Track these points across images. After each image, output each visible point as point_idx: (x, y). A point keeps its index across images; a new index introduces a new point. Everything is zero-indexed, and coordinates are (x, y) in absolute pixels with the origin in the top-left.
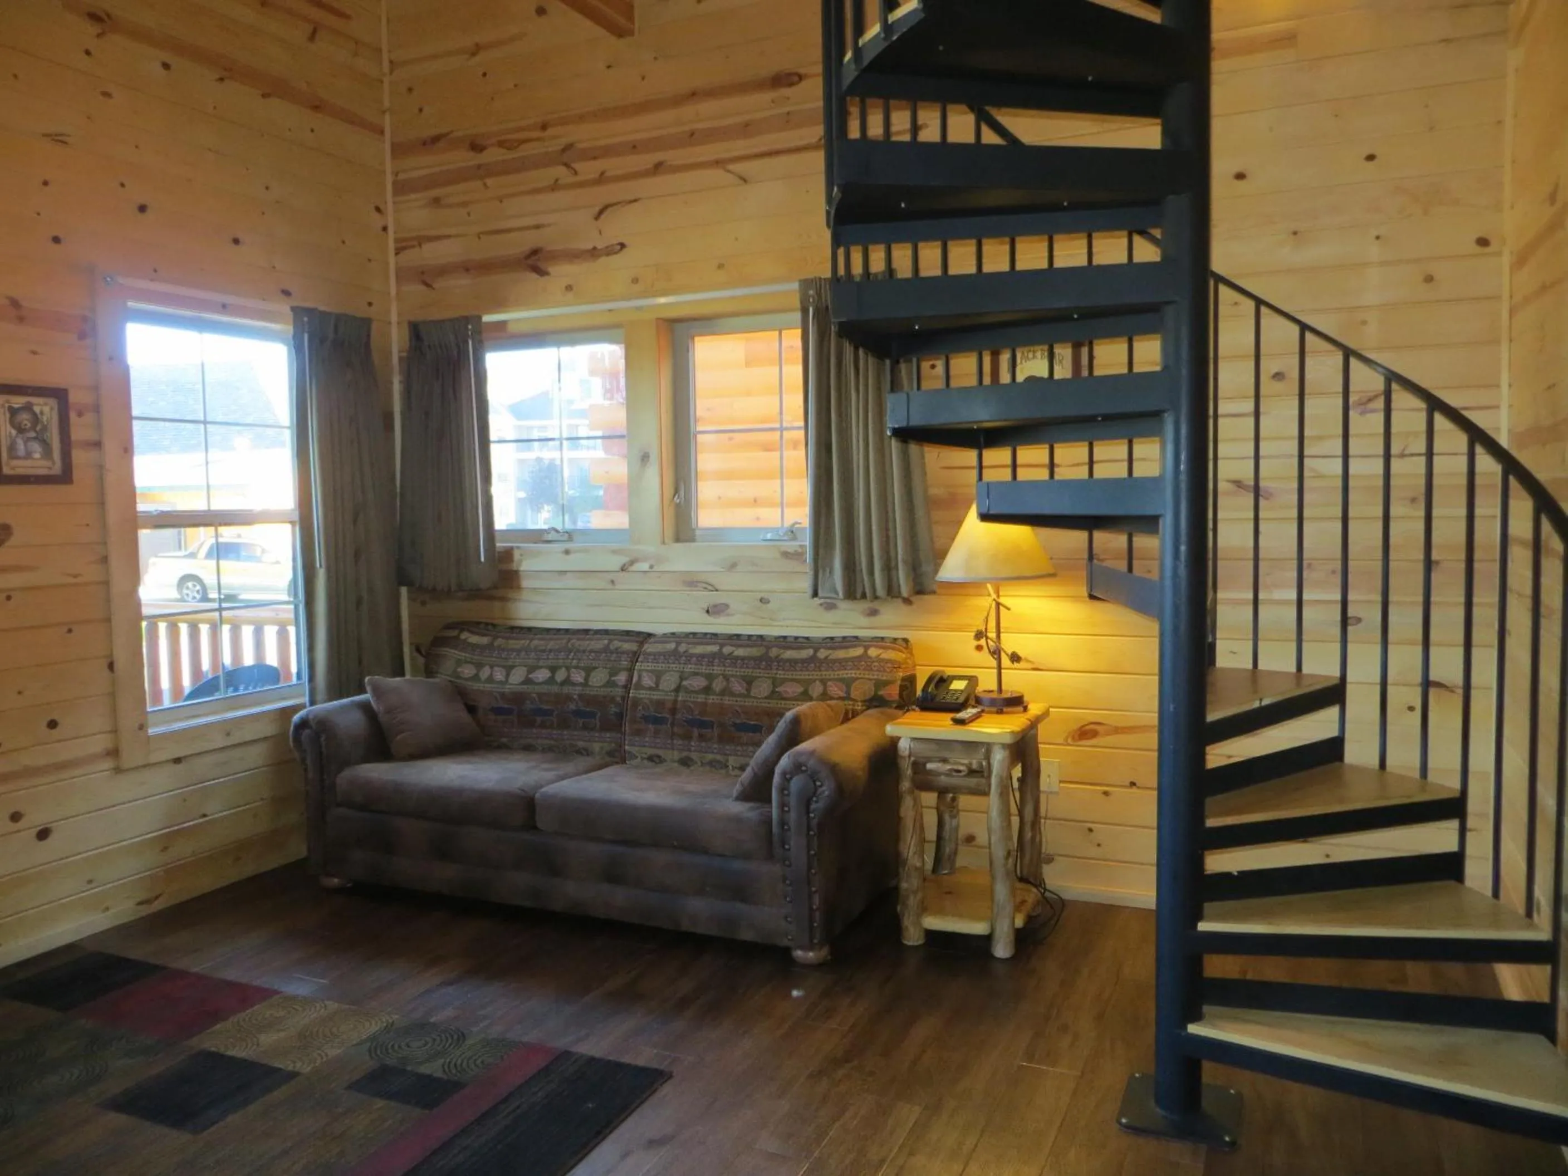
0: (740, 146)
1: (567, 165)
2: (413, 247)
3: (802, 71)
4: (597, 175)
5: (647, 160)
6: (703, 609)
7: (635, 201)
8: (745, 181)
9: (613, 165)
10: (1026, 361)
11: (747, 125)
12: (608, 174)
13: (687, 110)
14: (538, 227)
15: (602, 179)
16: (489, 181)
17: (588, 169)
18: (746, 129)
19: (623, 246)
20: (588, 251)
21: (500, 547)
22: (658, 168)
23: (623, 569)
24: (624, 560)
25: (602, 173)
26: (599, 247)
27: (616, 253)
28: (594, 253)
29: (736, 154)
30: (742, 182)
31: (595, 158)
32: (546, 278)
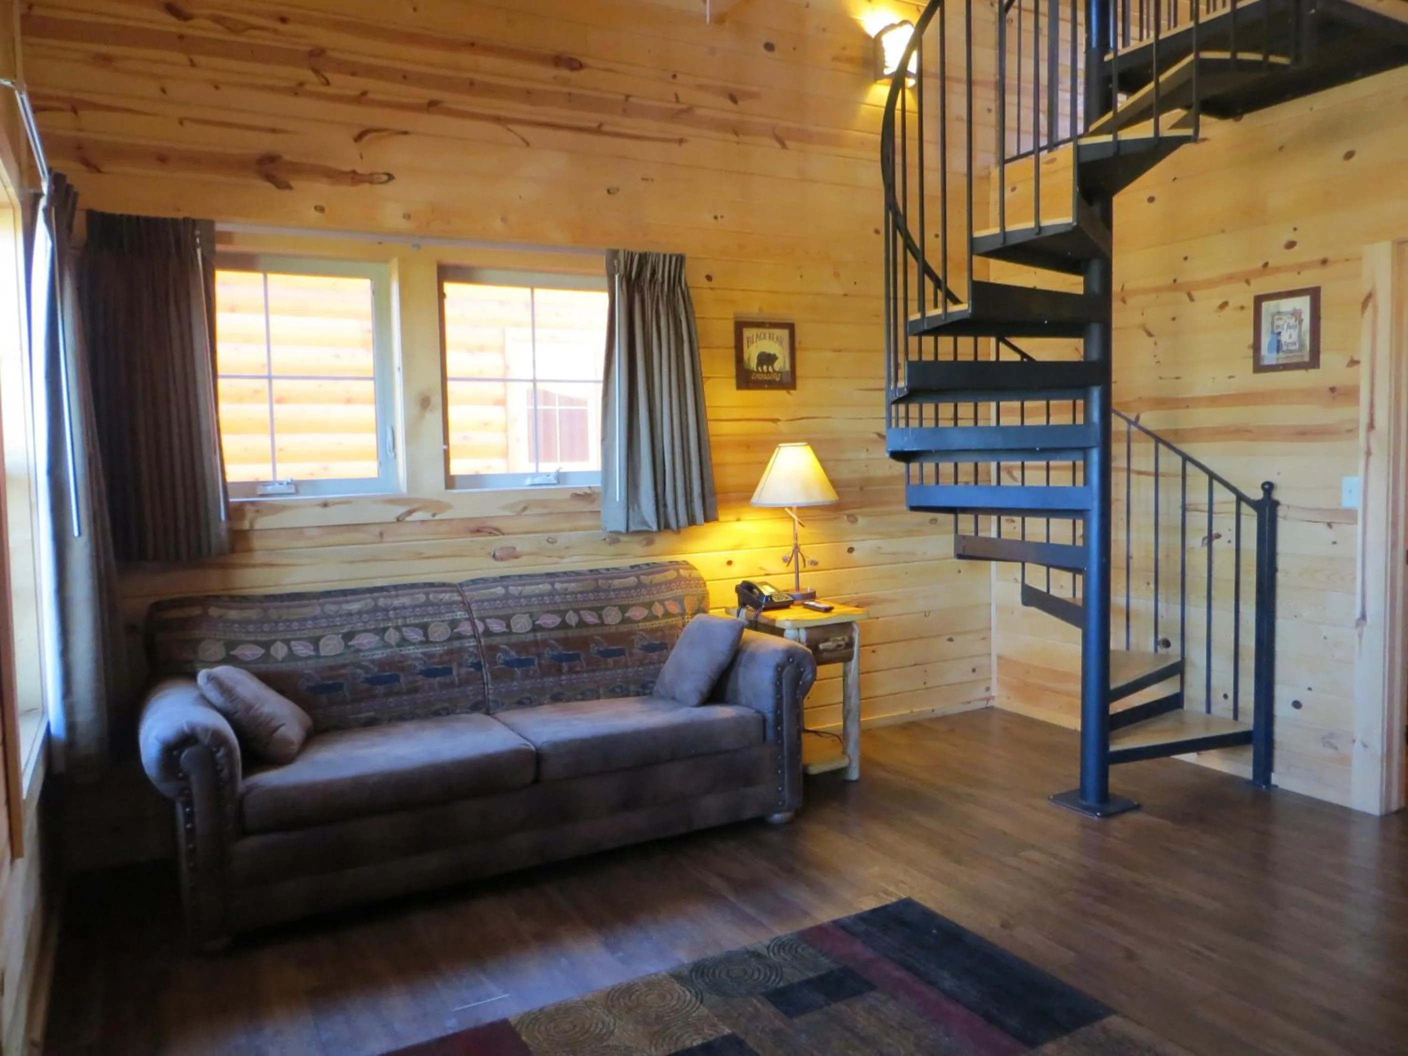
0: (522, 110)
1: (316, 71)
2: (60, 109)
3: (582, 60)
4: (357, 93)
5: (421, 94)
6: (489, 554)
7: (405, 133)
8: (528, 144)
9: (378, 88)
10: (759, 340)
11: (529, 92)
12: (370, 96)
13: (465, 58)
14: (274, 131)
15: (362, 98)
16: (200, 59)
17: (343, 83)
18: (528, 95)
19: (390, 177)
20: (346, 173)
21: (233, 502)
22: (432, 106)
23: (398, 520)
24: (401, 510)
25: (364, 93)
26: (359, 171)
27: (382, 183)
28: (355, 178)
29: (519, 116)
30: (525, 144)
31: (353, 74)
32: (287, 192)
